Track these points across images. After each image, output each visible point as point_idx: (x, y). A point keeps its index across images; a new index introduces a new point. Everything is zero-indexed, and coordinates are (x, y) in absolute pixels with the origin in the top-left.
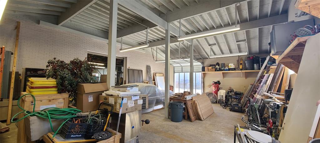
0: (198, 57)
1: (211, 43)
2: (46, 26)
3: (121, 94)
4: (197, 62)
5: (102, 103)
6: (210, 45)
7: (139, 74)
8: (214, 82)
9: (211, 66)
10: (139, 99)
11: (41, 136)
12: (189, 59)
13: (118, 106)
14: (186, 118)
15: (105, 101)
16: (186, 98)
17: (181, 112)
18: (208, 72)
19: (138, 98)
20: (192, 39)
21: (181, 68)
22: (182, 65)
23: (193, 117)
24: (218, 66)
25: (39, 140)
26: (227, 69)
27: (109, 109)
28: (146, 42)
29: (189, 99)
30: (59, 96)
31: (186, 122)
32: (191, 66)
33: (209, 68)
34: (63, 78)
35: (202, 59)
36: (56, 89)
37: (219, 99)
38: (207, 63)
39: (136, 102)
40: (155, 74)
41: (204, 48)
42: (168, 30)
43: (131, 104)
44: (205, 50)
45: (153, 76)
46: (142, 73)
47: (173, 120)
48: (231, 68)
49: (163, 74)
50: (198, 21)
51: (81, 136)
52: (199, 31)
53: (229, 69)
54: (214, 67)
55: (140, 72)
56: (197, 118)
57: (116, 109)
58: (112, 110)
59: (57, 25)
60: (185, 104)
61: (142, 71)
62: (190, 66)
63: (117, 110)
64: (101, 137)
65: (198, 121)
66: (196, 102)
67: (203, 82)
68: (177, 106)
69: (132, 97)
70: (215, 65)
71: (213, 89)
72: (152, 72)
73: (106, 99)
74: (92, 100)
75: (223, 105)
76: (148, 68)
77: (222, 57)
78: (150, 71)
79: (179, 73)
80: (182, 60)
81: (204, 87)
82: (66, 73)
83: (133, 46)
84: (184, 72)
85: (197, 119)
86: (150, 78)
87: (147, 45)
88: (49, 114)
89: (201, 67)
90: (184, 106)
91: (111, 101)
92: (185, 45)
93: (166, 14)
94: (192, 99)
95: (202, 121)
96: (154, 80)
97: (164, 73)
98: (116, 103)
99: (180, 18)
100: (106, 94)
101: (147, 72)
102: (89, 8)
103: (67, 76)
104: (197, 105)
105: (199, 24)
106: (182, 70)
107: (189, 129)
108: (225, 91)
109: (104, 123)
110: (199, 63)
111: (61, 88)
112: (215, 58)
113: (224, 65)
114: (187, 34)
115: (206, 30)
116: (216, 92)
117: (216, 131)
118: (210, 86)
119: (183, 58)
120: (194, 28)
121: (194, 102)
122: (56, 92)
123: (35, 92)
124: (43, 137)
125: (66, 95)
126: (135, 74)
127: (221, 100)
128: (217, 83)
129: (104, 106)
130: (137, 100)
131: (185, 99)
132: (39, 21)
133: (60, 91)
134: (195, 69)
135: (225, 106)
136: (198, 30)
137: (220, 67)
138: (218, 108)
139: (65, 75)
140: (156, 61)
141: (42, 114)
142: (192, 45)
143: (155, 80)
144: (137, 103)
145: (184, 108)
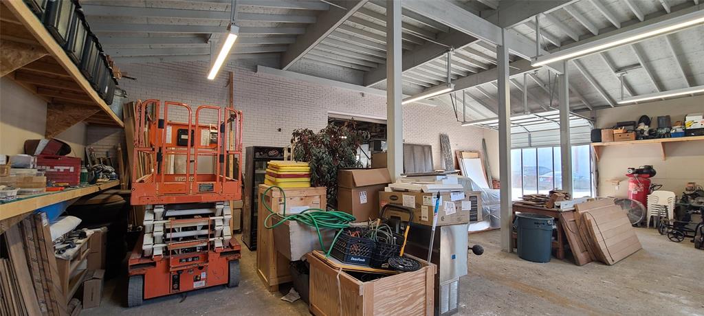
0: (577, 106)
1: (621, 63)
2: (266, 73)
3: (429, 188)
4: (575, 117)
5: (386, 206)
6: (618, 70)
7: (425, 154)
8: (633, 169)
9: (619, 125)
10: (463, 200)
11: (303, 254)
12: (558, 112)
13: (425, 212)
14: (561, 254)
15: (393, 202)
16: (559, 207)
17: (546, 241)
18: (612, 143)
19: (461, 196)
20: (565, 61)
21: (527, 136)
22: (530, 128)
23: (581, 256)
24: (646, 124)
25: (301, 260)
26: (680, 130)
27: (405, 217)
28: (447, 78)
29: (567, 210)
30: (313, 191)
31: (562, 265)
32: (564, 127)
33: (615, 131)
34: (319, 160)
35: (590, 108)
36: (307, 179)
37: (652, 217)
38: (606, 118)
39: (457, 205)
40: (459, 154)
41: (596, 78)
42: (503, 46)
43: (448, 209)
44: (602, 84)
45: (456, 157)
46: (431, 152)
47: (524, 256)
48: (692, 127)
49: (479, 153)
50: (585, 10)
51: (364, 260)
52: (586, 36)
53: (688, 133)
54: (631, 127)
55: (426, 149)
56: (594, 258)
57: (420, 217)
58: (411, 219)
59: (281, 69)
60: (556, 220)
61: (430, 147)
62: (561, 129)
63: (422, 219)
64: (402, 265)
65: (596, 266)
66: (588, 217)
67: (597, 171)
68: (535, 223)
69: (452, 194)
70: (635, 124)
71: (630, 188)
72: (453, 149)
73: (394, 197)
74: (365, 201)
75: (669, 233)
76: (444, 140)
77: (661, 100)
78: (448, 148)
79: (522, 148)
80: (532, 115)
81: (598, 183)
82: (322, 152)
83: (413, 95)
84: (534, 147)
85: (592, 261)
86: (448, 162)
87: (450, 87)
88: (315, 218)
89: (588, 130)
90: (554, 227)
91: (408, 201)
92: (539, 79)
93: (496, 8)
94: (574, 211)
95: (609, 265)
96: (458, 167)
97: (481, 151)
98: (418, 205)
99: (537, 13)
100: (392, 189)
101: (441, 149)
102: (339, 29)
103: (324, 156)
104: (590, 226)
105: (588, 19)
106: (530, 141)
107: (574, 279)
108: (672, 195)
109: (400, 242)
110: (584, 122)
111: (316, 178)
112: (634, 103)
113: (667, 121)
114: (550, 48)
115: (608, 30)
116: (643, 197)
117: (662, 292)
118: (619, 181)
119: (533, 111)
120: (572, 30)
121: (583, 217)
122: (308, 185)
123: (284, 183)
124: (306, 255)
125: (322, 190)
126: (416, 156)
127: (661, 217)
128: (643, 173)
129: (392, 211)
130: (460, 201)
131: (555, 209)
132: (256, 67)
133: (314, 184)
134: (573, 135)
135: (676, 236)
136: (582, 33)
137: (653, 126)
138: (651, 240)
139: (321, 154)
140: (464, 122)
141: (304, 219)
142: (563, 75)
143: (461, 167)
144: (460, 207)
145: (554, 230)
